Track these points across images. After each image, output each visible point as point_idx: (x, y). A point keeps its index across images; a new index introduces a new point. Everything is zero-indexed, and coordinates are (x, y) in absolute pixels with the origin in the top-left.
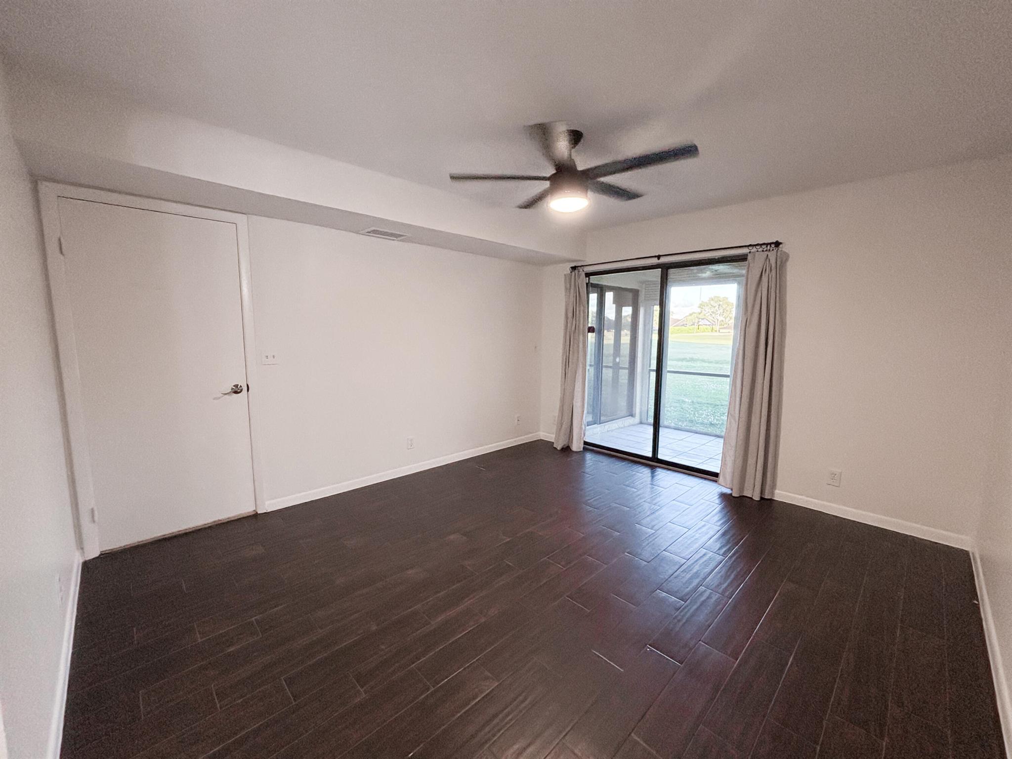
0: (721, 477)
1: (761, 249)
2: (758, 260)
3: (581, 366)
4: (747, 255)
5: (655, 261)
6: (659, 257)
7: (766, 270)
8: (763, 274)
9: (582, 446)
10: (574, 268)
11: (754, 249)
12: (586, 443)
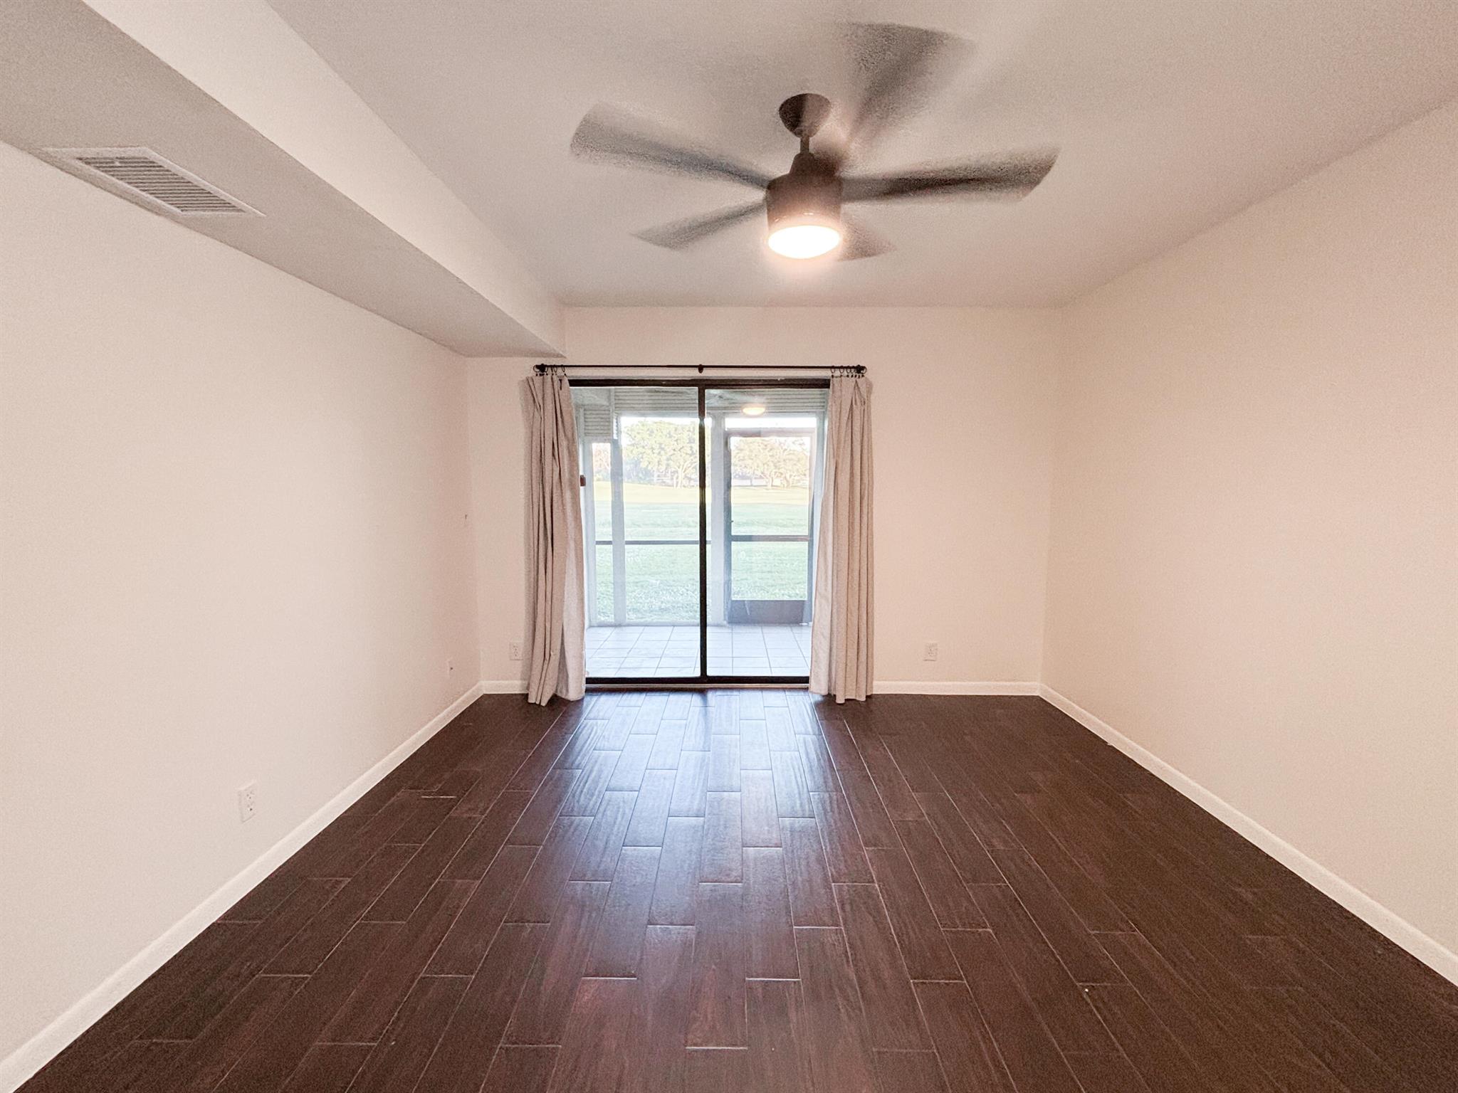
0: (812, 681)
1: (845, 373)
2: (844, 387)
3: (572, 545)
4: (829, 380)
5: (695, 373)
6: (701, 368)
7: (856, 401)
8: (854, 406)
9: (584, 686)
10: (542, 368)
11: (837, 373)
12: (589, 681)
